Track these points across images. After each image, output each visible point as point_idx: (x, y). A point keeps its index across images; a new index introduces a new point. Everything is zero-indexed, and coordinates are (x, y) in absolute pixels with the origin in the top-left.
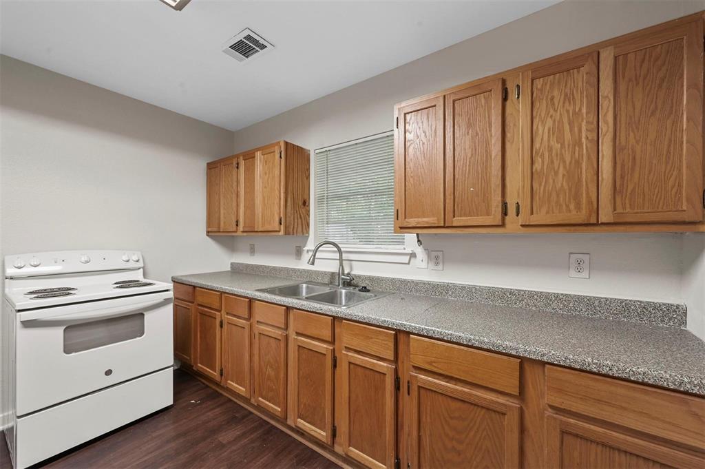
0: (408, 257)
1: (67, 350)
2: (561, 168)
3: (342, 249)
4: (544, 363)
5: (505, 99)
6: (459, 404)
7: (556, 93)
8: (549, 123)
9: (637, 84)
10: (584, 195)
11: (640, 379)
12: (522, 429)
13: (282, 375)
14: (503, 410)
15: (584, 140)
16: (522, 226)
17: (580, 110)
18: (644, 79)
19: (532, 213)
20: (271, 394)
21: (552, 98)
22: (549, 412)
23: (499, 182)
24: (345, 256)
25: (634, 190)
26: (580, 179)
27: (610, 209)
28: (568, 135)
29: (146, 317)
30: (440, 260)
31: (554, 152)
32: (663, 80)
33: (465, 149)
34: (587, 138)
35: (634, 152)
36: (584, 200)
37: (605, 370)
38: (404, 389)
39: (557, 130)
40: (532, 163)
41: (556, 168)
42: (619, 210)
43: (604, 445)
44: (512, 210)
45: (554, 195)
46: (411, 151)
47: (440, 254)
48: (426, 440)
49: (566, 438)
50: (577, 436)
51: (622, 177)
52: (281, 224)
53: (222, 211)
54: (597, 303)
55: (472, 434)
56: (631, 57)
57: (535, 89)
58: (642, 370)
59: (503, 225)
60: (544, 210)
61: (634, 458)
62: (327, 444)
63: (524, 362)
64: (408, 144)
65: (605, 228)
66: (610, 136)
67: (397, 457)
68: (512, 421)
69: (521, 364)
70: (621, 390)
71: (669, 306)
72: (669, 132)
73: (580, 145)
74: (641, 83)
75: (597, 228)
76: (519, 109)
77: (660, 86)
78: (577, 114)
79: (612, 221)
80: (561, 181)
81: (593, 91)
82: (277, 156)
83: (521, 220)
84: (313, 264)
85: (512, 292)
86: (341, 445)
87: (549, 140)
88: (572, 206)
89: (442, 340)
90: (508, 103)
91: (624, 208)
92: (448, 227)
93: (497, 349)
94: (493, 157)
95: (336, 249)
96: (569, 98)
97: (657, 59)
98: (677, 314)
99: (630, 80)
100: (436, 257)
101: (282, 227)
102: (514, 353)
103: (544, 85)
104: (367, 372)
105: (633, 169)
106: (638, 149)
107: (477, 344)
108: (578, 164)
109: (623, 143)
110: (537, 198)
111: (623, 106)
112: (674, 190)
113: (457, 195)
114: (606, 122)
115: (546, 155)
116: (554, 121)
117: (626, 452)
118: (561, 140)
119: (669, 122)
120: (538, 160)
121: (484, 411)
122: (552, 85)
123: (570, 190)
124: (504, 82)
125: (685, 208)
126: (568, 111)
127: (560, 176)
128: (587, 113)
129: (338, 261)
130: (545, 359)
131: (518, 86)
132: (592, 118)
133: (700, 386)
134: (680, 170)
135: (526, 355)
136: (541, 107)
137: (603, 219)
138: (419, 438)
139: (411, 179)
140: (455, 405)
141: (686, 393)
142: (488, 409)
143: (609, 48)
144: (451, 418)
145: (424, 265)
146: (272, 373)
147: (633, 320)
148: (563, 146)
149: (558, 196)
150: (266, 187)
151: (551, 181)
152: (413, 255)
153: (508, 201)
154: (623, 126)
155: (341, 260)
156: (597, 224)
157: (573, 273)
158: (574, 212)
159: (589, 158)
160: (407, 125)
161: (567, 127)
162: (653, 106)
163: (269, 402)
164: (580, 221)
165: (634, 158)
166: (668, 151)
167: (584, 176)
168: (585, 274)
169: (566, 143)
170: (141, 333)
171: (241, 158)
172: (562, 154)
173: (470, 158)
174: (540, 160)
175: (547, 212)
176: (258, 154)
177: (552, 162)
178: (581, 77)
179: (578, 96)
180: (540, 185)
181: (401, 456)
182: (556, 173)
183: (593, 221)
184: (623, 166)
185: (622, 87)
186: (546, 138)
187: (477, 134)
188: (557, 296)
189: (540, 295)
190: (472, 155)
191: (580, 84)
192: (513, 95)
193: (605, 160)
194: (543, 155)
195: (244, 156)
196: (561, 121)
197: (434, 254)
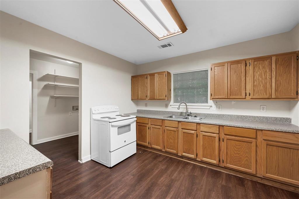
0: (209, 107)
1: (118, 134)
2: (262, 84)
3: (187, 105)
4: (262, 130)
5: (246, 66)
6: (239, 142)
7: (260, 66)
8: (259, 73)
9: (281, 66)
10: (268, 91)
11: (285, 131)
12: (256, 146)
13: (176, 141)
14: (251, 142)
15: (268, 78)
16: (251, 98)
17: (267, 70)
18: (283, 64)
19: (254, 95)
20: (171, 147)
21: (259, 67)
22: (263, 141)
23: (244, 87)
24: (188, 107)
25: (280, 90)
26: (267, 87)
27: (275, 95)
28: (263, 76)
29: (131, 126)
30: (220, 108)
31: (260, 80)
32: (287, 66)
33: (234, 78)
34: (269, 78)
35: (280, 81)
36: (268, 92)
37: (277, 130)
38: (221, 140)
39: (261, 75)
40: (254, 83)
41: (260, 84)
42: (277, 95)
43: (277, 146)
44: (248, 94)
45: (260, 91)
46: (216, 77)
47: (220, 106)
48: (229, 152)
49: (268, 146)
50: (270, 145)
51: (278, 87)
52: (166, 97)
53: (139, 92)
54: (268, 118)
55: (242, 149)
56: (280, 59)
57: (254, 64)
58: (285, 129)
59: (245, 98)
60: (257, 95)
61: (283, 148)
62: (194, 158)
63: (257, 130)
64: (215, 75)
65: (273, 99)
66: (275, 77)
67: (219, 158)
68: (254, 144)
69: (256, 131)
70: (281, 134)
71: (287, 118)
72: (289, 78)
73: (267, 79)
74: (282, 65)
75: (271, 99)
76: (250, 69)
77: (287, 67)
78: (266, 71)
79: (275, 98)
80: (262, 88)
81: (270, 66)
82: (165, 76)
83: (251, 97)
84: (179, 109)
85: (244, 116)
86: (199, 158)
87: (258, 77)
88: (265, 94)
89: (234, 127)
90: (247, 67)
91: (278, 95)
92: (228, 99)
93: (250, 128)
94: (242, 81)
95: (185, 105)
96: (264, 67)
97: (286, 61)
98: (289, 120)
99: (279, 65)
100: (218, 107)
101: (166, 98)
102: (255, 128)
103: (257, 63)
104: (209, 137)
105: (280, 86)
106: (281, 81)
107: (244, 127)
108: (266, 83)
109: (278, 79)
110: (255, 92)
111: (278, 70)
112: (290, 91)
113: (231, 90)
114: (274, 74)
115: (258, 81)
116: (260, 73)
117: (282, 147)
118: (262, 77)
119: (289, 75)
120: (256, 83)
121: (246, 143)
122: (259, 64)
123: (264, 90)
124: (246, 61)
125: (292, 95)
126: (264, 71)
127: (262, 86)
128: (269, 72)
129: (186, 109)
130: (263, 129)
131: (250, 63)
132: (270, 73)
133: (297, 131)
134: (291, 86)
135: (258, 128)
136: (257, 69)
137: (273, 97)
138: (227, 152)
139: (216, 85)
140: (237, 142)
141: (295, 133)
142: (247, 142)
143: (274, 57)
144: (236, 146)
145: (215, 109)
146: (172, 141)
147: (278, 122)
148: (262, 79)
149: (261, 91)
150: (159, 85)
151: (259, 88)
152: (211, 106)
153: (247, 92)
154: (278, 76)
155: (187, 108)
156: (271, 98)
157: (261, 110)
158: (265, 95)
159: (269, 82)
160: (215, 70)
161: (263, 74)
162: (285, 71)
163: (171, 149)
164: (267, 98)
165: (280, 83)
166: (289, 82)
167: (268, 86)
168: (265, 111)
169: (263, 78)
170: (130, 131)
171: (149, 75)
172: (262, 81)
173: (235, 81)
174: (256, 82)
175: (258, 95)
176: (156, 75)
177: (259, 83)
178: (267, 62)
179: (266, 67)
180: (256, 88)
181: (220, 158)
182: (260, 86)
183: (270, 97)
184: (278, 85)
185: (278, 66)
186: (258, 76)
187: (238, 74)
188: (257, 117)
189: (252, 117)
190: (236, 80)
191: (267, 64)
192: (248, 65)
193: (273, 83)
194: (257, 81)
195: (150, 75)
196: (262, 73)
197: (218, 106)
